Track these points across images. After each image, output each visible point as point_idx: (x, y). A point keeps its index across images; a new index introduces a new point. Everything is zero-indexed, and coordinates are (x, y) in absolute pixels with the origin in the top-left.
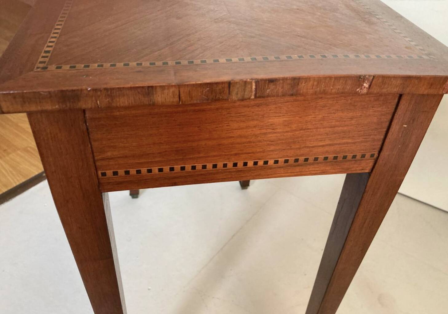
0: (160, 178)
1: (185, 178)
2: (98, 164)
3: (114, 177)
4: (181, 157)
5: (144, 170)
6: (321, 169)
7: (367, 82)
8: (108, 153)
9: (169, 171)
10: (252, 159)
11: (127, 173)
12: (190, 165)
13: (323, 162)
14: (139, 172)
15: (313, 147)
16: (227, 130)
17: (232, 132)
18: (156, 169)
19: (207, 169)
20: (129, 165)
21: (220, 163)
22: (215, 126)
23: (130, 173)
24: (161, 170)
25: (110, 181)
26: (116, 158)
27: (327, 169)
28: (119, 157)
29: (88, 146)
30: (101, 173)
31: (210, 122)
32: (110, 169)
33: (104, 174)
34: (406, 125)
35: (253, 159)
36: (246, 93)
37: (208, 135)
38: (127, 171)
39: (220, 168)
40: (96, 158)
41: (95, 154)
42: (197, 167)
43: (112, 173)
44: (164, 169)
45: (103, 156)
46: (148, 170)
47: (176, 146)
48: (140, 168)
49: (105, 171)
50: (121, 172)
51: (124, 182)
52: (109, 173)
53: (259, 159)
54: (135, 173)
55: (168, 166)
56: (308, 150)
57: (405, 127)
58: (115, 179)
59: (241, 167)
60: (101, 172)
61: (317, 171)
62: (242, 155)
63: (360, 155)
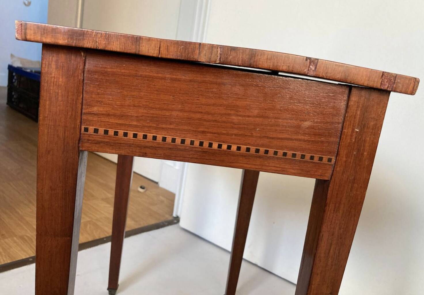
0: (133, 144)
1: (156, 149)
2: (84, 117)
3: (93, 135)
4: (155, 125)
5: (121, 132)
6: (281, 166)
7: (313, 65)
8: (95, 108)
9: (142, 138)
10: (216, 141)
11: (106, 132)
12: (162, 136)
13: (282, 158)
14: (116, 133)
15: (273, 138)
16: (197, 104)
17: (201, 107)
18: (131, 133)
19: (175, 144)
20: (109, 125)
21: (187, 139)
22: (187, 98)
23: (109, 134)
24: (135, 136)
25: (90, 139)
26: (100, 114)
27: (287, 167)
28: (102, 114)
29: (80, 96)
30: (84, 128)
31: (183, 93)
32: (93, 126)
33: (86, 130)
34: (358, 129)
35: (218, 141)
36: (212, 56)
37: (180, 106)
38: (106, 130)
39: (187, 145)
40: (84, 111)
41: (84, 107)
42: (167, 138)
43: (94, 129)
44: (138, 136)
45: (90, 110)
46: (124, 132)
47: (152, 112)
48: (118, 130)
49: (88, 127)
50: (101, 131)
51: (102, 142)
52: (91, 129)
53: (224, 142)
54: (113, 134)
55: (142, 133)
56: (268, 140)
57: (357, 132)
58: (94, 136)
59: (206, 148)
60: (85, 126)
61: (277, 167)
62: (208, 134)
63: (317, 156)
